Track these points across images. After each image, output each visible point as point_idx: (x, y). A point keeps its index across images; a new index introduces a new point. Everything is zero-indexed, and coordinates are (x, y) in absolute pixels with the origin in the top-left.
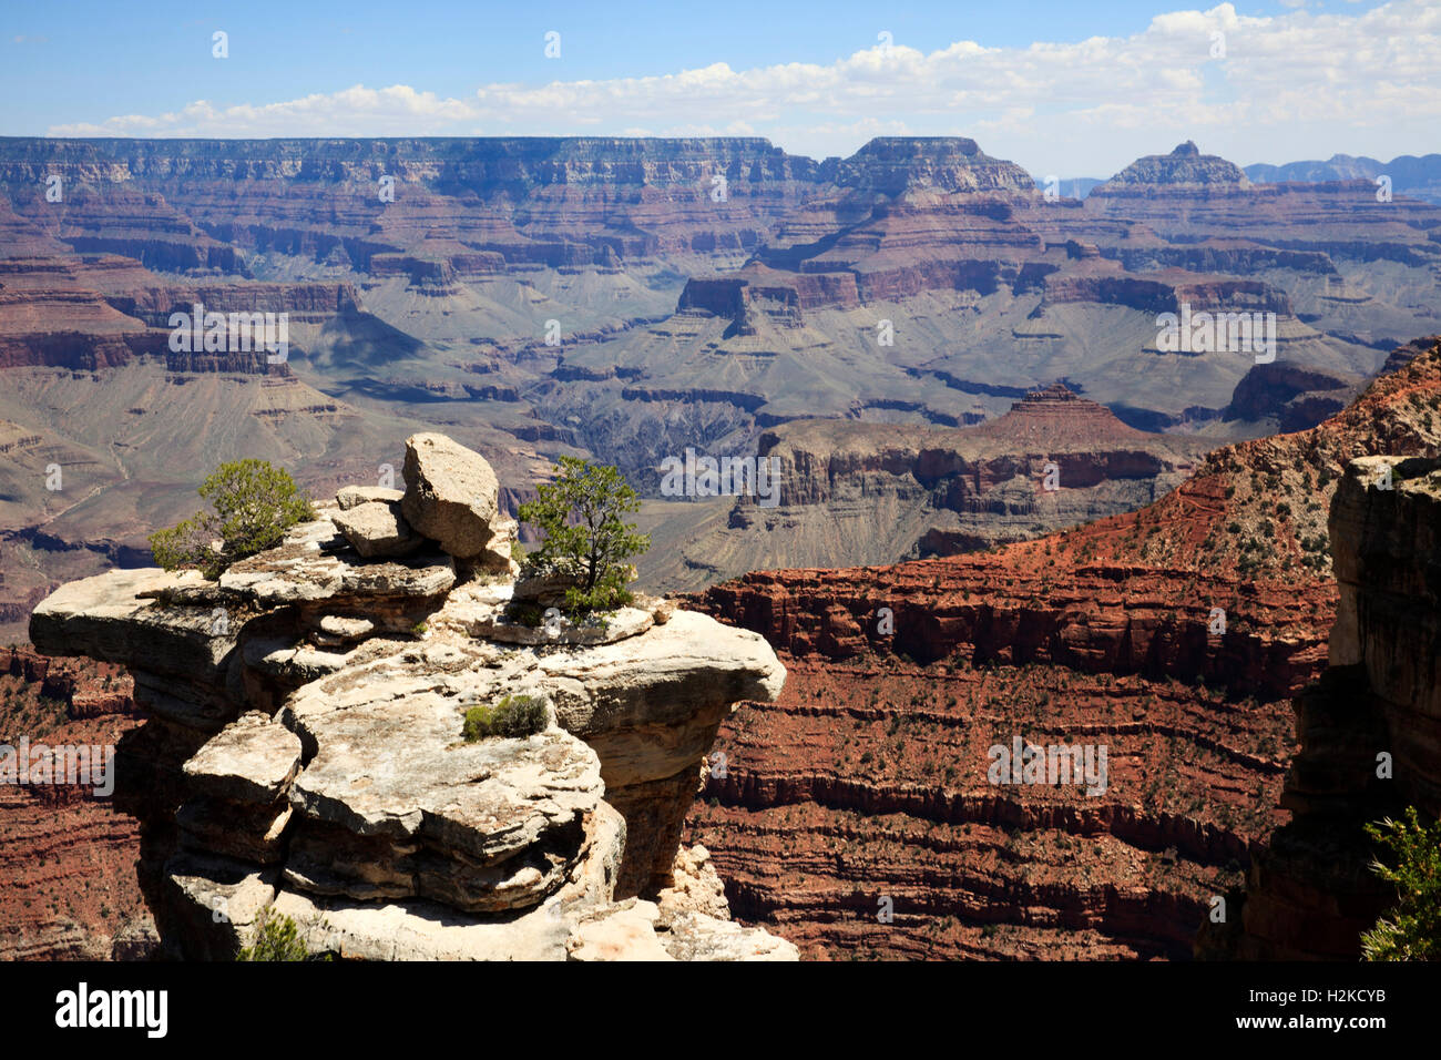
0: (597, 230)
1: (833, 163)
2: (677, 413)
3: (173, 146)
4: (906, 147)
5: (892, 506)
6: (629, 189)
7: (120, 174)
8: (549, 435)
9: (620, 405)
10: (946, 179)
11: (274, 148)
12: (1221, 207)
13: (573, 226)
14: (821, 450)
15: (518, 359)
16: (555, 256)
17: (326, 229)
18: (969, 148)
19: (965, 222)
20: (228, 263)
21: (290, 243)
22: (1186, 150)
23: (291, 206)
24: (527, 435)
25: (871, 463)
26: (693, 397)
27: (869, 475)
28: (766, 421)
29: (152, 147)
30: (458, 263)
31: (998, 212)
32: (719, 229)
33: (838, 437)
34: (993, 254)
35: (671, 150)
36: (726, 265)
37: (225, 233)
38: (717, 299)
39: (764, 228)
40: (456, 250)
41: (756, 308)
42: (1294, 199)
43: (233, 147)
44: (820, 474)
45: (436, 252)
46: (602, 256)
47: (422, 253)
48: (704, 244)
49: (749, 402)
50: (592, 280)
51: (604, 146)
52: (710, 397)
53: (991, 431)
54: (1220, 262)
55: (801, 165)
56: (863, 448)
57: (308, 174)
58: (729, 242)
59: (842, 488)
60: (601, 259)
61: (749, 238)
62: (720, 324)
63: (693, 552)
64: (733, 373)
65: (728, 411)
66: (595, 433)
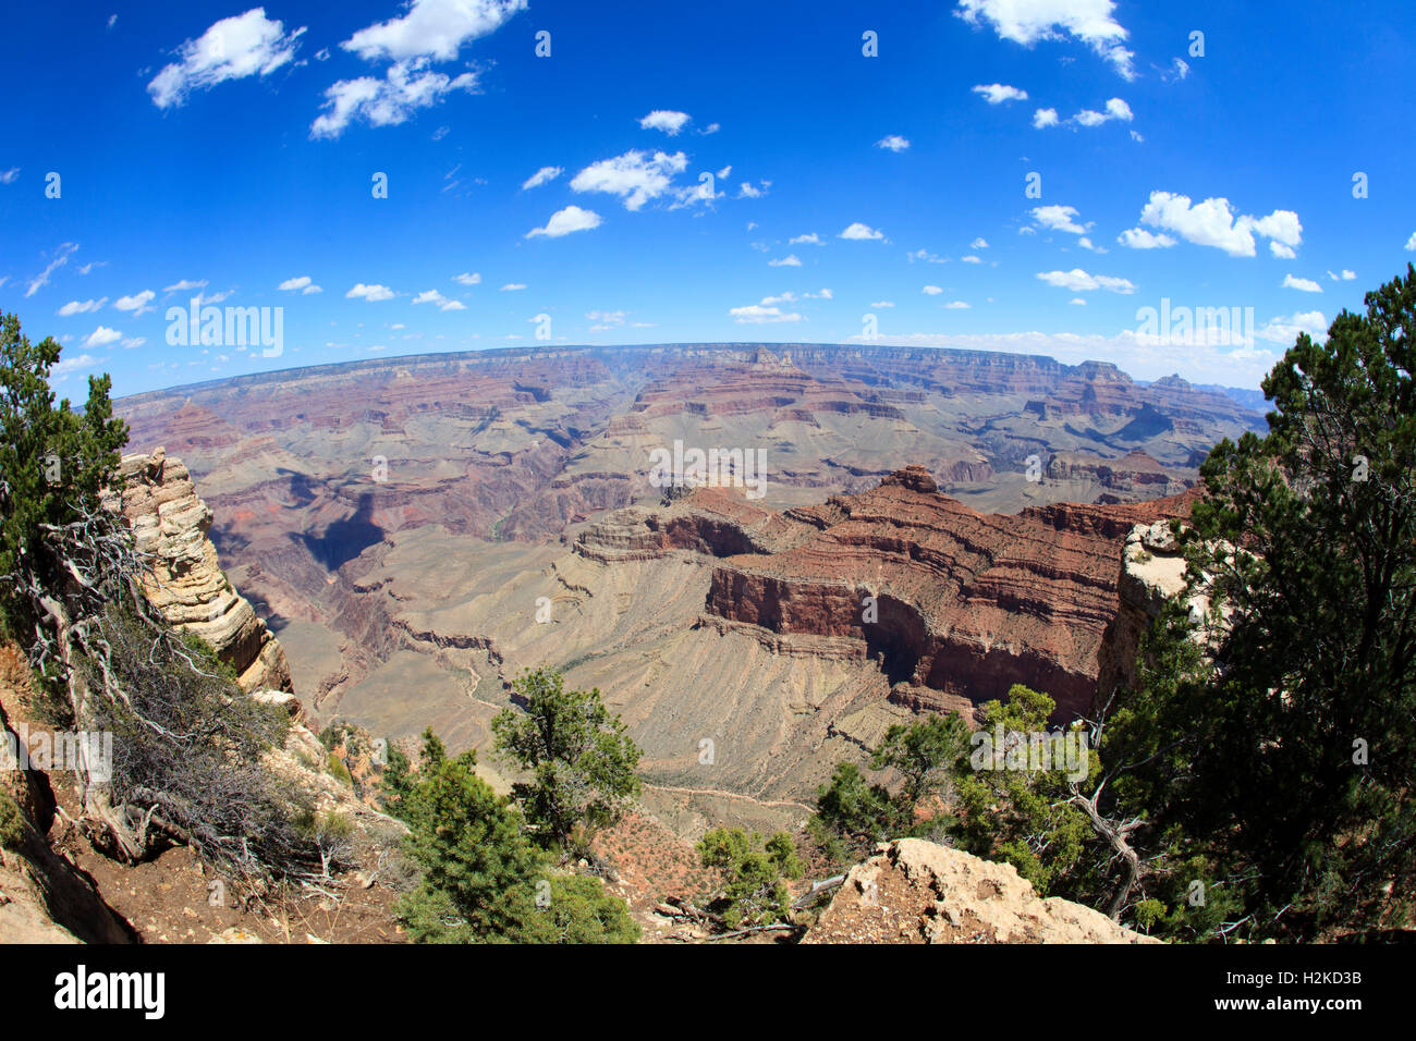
0: (1000, 382)
1: (1072, 367)
2: (1022, 444)
3: (873, 348)
4: (1096, 365)
5: (1089, 483)
6: (1009, 370)
7: (858, 355)
8: (982, 447)
9: (1004, 439)
10: (1107, 376)
11: (902, 349)
12: (1185, 395)
13: (992, 380)
14: (1069, 462)
15: (973, 421)
16: (986, 389)
17: (916, 375)
18: (1114, 367)
19: (1113, 391)
20: (887, 383)
21: (905, 378)
22: (1176, 376)
23: (906, 367)
24: (975, 446)
25: (1084, 468)
26: (1027, 439)
27: (1083, 472)
28: (1049, 450)
29: (867, 348)
30: (956, 388)
31: (1123, 389)
32: (1037, 385)
33: (1075, 459)
34: (1120, 403)
35: (1023, 358)
36: (1039, 397)
37: (887, 374)
38: (1037, 408)
39: (1051, 386)
40: (955, 384)
41: (1049, 412)
42: (1204, 396)
43: (891, 349)
44: (1068, 470)
45: (950, 384)
46: (1002, 389)
47: (945, 384)
48: (1032, 389)
49: (1045, 443)
50: (997, 397)
51: (1003, 355)
52: (1033, 440)
53: (1120, 462)
54: (1185, 414)
55: (1063, 366)
56: (1082, 463)
57: (912, 358)
58: (1040, 389)
59: (1074, 475)
60: (1000, 391)
61: (1046, 389)
62: (1037, 416)
63: (1026, 491)
64: (1040, 433)
65: (1038, 446)
66: (995, 448)
